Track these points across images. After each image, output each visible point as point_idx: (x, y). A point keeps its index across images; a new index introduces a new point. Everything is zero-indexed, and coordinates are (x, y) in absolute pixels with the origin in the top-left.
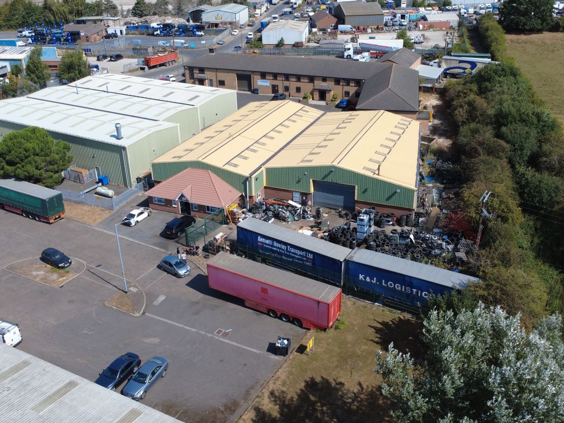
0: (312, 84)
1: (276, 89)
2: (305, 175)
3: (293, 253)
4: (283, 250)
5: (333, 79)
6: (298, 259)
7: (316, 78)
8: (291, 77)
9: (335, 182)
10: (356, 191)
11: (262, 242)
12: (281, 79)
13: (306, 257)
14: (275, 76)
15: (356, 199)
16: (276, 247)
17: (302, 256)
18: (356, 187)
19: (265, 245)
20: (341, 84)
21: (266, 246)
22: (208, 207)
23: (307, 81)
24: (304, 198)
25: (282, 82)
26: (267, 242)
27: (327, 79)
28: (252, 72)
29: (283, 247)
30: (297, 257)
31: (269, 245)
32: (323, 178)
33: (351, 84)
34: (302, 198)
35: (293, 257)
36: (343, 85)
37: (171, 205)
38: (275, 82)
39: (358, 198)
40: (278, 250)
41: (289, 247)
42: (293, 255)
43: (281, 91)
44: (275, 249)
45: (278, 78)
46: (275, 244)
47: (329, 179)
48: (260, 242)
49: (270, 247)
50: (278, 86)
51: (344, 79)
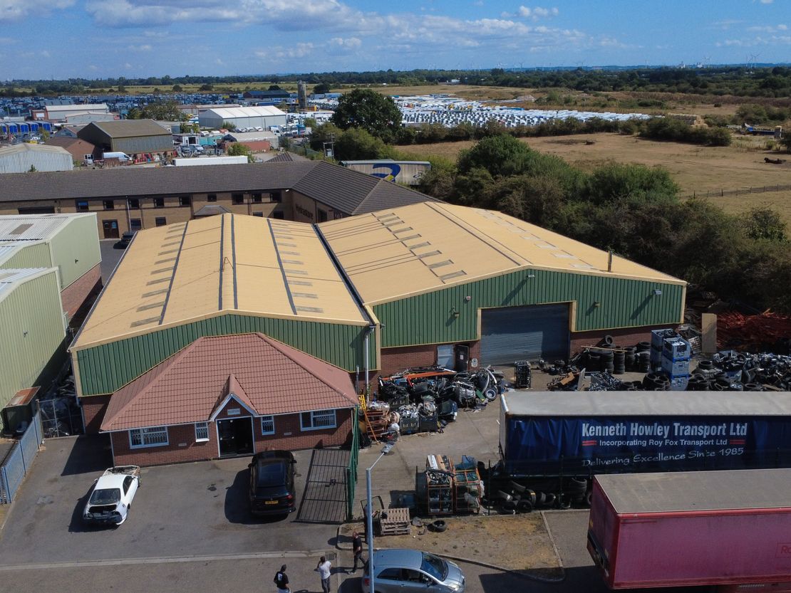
0: (189, 209)
1: (114, 227)
2: (466, 301)
3: (690, 438)
4: (661, 438)
5: (230, 195)
6: (703, 449)
7: (194, 196)
8: (143, 200)
9: (532, 303)
10: (574, 313)
11: (595, 438)
12: (123, 207)
13: (728, 437)
14: (109, 203)
15: (573, 329)
16: (639, 438)
17: (716, 437)
18: (575, 305)
19: (602, 443)
20: (245, 201)
21: (607, 443)
22: (306, 416)
23: (178, 204)
24: (462, 357)
25: (125, 211)
26: (610, 430)
27: (218, 196)
28: (55, 200)
29: (659, 430)
30: (699, 443)
31: (616, 438)
32: (506, 301)
33: (263, 200)
34: (457, 356)
35: (689, 449)
36: (248, 204)
37: (191, 441)
38: (110, 215)
39: (577, 328)
40: (644, 444)
41: (676, 425)
42: (690, 443)
43: (123, 229)
44: (634, 443)
45: (116, 207)
46: (635, 429)
47: (517, 301)
48: (591, 438)
49: (620, 443)
50: (116, 222)
51: (249, 192)
